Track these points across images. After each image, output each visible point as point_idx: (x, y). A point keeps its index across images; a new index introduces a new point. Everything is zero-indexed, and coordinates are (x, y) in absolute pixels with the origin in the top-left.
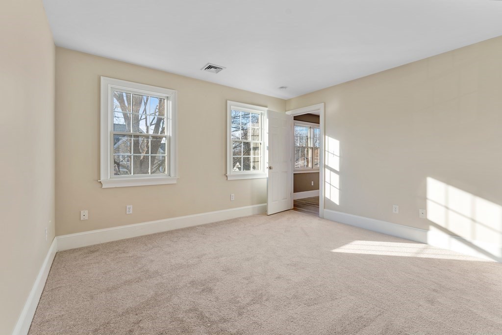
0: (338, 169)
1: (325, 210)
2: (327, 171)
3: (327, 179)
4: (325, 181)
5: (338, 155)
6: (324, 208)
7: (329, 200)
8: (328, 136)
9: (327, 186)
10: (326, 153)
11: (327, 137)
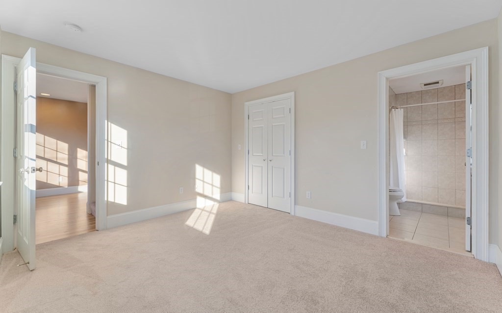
0: (125, 163)
1: (109, 217)
2: (111, 167)
3: (111, 179)
4: (108, 181)
5: (126, 147)
6: (107, 216)
7: (113, 203)
8: (111, 123)
9: (111, 185)
10: (109, 143)
11: (109, 123)
